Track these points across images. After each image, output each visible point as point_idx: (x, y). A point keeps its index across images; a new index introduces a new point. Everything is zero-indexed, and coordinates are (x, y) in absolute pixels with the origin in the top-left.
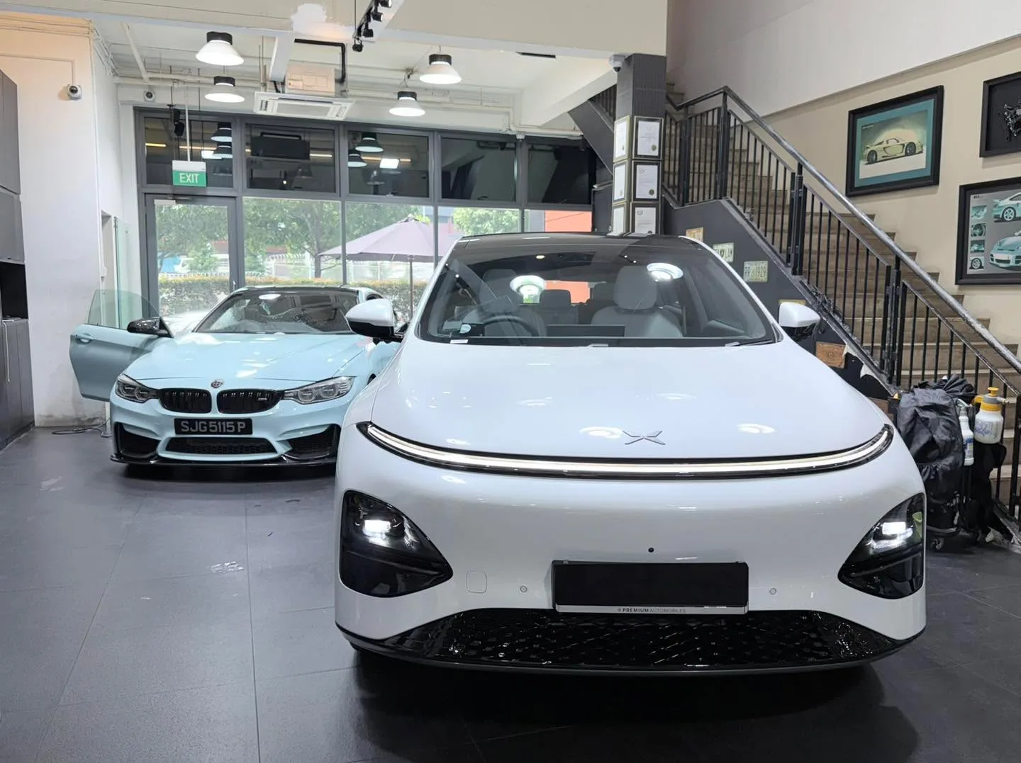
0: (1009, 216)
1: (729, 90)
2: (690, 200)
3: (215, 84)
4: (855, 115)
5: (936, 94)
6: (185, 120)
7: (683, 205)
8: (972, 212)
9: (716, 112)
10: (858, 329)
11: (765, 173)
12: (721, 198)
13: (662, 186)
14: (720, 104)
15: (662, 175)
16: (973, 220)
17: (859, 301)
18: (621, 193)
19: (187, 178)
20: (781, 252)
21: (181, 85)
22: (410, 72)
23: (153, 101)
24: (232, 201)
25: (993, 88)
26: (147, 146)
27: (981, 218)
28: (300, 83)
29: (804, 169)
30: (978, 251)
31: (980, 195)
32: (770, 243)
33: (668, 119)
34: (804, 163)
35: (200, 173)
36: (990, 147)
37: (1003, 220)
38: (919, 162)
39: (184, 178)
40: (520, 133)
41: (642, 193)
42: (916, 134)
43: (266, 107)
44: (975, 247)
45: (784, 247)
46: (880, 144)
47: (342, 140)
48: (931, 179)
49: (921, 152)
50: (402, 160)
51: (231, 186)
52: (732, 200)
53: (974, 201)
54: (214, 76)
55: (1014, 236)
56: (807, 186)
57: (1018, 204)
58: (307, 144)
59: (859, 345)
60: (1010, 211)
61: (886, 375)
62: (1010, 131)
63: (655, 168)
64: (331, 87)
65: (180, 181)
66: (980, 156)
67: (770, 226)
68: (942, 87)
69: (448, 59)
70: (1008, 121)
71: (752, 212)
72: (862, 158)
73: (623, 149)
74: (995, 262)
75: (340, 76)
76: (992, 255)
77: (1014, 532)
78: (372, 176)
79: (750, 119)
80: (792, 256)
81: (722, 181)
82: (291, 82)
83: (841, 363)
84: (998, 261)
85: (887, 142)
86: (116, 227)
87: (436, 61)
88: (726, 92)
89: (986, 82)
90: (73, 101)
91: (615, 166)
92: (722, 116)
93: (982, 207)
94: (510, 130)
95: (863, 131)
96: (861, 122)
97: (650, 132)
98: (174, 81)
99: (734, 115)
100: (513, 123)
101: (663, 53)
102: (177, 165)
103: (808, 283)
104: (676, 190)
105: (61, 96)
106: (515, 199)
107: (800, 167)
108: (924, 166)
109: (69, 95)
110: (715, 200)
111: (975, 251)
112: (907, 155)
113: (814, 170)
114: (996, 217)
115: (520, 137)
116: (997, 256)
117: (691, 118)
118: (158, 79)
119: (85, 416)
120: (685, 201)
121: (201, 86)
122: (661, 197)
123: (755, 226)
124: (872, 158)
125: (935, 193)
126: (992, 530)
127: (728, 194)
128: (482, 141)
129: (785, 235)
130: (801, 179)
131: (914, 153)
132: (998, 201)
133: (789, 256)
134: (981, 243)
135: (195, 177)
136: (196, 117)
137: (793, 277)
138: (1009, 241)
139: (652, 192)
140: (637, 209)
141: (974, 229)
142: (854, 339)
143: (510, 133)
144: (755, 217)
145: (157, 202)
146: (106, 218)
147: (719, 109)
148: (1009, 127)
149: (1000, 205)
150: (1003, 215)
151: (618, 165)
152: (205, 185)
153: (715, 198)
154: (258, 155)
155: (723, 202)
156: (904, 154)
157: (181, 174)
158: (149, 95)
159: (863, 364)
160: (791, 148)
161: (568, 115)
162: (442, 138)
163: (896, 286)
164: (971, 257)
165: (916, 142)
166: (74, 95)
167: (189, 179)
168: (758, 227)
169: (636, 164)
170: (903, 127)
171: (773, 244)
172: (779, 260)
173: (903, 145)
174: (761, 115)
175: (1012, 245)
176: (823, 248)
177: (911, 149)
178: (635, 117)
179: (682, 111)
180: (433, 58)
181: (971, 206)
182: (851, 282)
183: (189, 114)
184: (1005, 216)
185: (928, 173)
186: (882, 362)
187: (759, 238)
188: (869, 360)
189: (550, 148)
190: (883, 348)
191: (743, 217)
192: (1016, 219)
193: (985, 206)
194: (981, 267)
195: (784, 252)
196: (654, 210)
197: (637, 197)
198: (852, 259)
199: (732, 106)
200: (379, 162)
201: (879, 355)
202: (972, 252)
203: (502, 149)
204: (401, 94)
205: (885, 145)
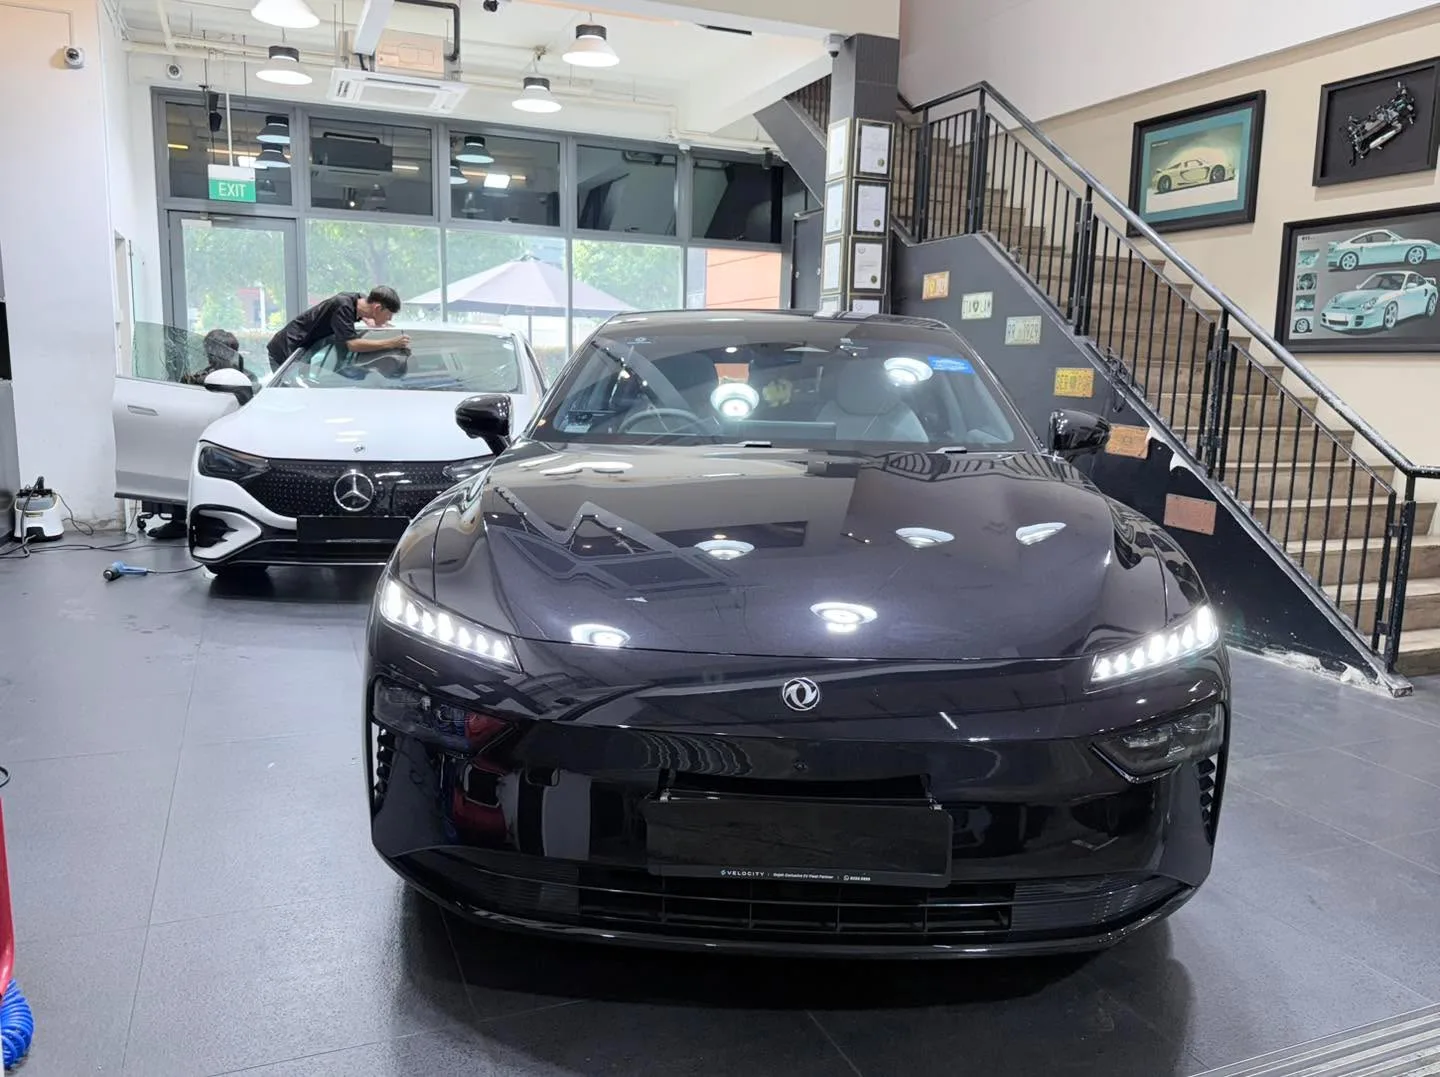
0: (1349, 263)
1: (988, 86)
2: (929, 235)
3: (270, 57)
4: (1142, 127)
5: (1256, 101)
6: (225, 109)
7: (920, 241)
8: (1299, 258)
9: (969, 116)
10: (1166, 407)
11: (1017, 204)
12: (974, 232)
13: (891, 216)
14: (976, 105)
15: (890, 200)
16: (1300, 268)
17: (1155, 372)
18: (837, 223)
19: (228, 189)
20: (1059, 305)
21: (220, 57)
22: (541, 51)
23: (180, 79)
24: (290, 224)
25: (1333, 94)
26: (170, 149)
27: (1311, 266)
28: (396, 58)
29: (1094, 193)
30: (1305, 309)
31: (1311, 236)
32: (1045, 293)
33: (900, 125)
34: (1095, 185)
35: (248, 183)
36: (1326, 173)
37: (1340, 269)
38: (1229, 192)
39: (224, 189)
40: (687, 141)
41: (866, 224)
42: (1227, 154)
43: (345, 91)
44: (1302, 304)
45: (1065, 298)
46: (1177, 166)
47: (441, 143)
48: (1245, 214)
49: (1231, 179)
50: (514, 177)
51: (290, 203)
52: (991, 234)
53: (1302, 243)
54: (269, 46)
55: (1356, 289)
56: (1098, 216)
57: (1362, 248)
58: (391, 149)
59: (1168, 428)
60: (1351, 257)
61: (1205, 468)
62: (1355, 152)
63: (883, 189)
64: (440, 65)
65: (218, 192)
66: (1314, 184)
67: (1044, 271)
68: (1263, 93)
69: (601, 31)
70: (1353, 138)
71: (1019, 251)
72: (1150, 185)
73: (841, 163)
74: (1328, 324)
75: (451, 51)
76: (1324, 315)
77: (1379, 670)
78: (467, 201)
79: (1017, 124)
80: (1076, 310)
81: (976, 208)
82: (383, 56)
83: (1142, 452)
84: (1331, 322)
85: (1186, 164)
86: (131, 255)
87: (585, 34)
88: (984, 89)
89: (1325, 86)
90: (71, 70)
91: (829, 186)
92: (978, 120)
93: (1313, 252)
94: (670, 136)
95: (1152, 148)
96: (1150, 137)
97: (877, 141)
98: (211, 51)
99: (995, 120)
100: (676, 128)
101: (895, 35)
102: (214, 171)
103: (1097, 346)
104: (910, 222)
105: (54, 63)
106: (674, 232)
107: (1089, 189)
108: (1235, 198)
109: (66, 62)
110: (966, 235)
111: (1301, 309)
112: (1212, 181)
113: (1110, 196)
114: (1331, 264)
115: (683, 147)
116: (1332, 316)
117: (932, 124)
118: (187, 47)
119: (96, 518)
120: (922, 235)
121: (247, 60)
122: (890, 230)
123: (1024, 270)
124: (1164, 186)
125: (1250, 232)
126: (1349, 667)
127: (985, 225)
128: (629, 152)
129: (1066, 285)
130: (1090, 207)
131: (1223, 181)
132: (1335, 243)
133: (1070, 311)
134: (1310, 299)
135: (239, 188)
136: (241, 106)
137: (1077, 338)
138: (1347, 296)
139: (877, 223)
140: (858, 246)
141: (1302, 280)
142: (1161, 419)
143: (671, 142)
144: (1024, 258)
145: (185, 222)
146: (119, 241)
147: (974, 112)
148: (1354, 146)
149: (1338, 249)
150: (1341, 262)
151: (833, 185)
152: (254, 200)
153: (966, 232)
154: (321, 163)
155: (978, 236)
156: (1208, 180)
157: (221, 184)
158: (174, 70)
159: (1173, 453)
160: (1077, 166)
161: (754, 118)
162: (579, 145)
163: (1223, 349)
164: (1295, 317)
165: (1225, 164)
166: (74, 62)
167: (231, 190)
168: (1028, 271)
169: (857, 184)
170: (1207, 145)
171: (1048, 293)
172: (1058, 318)
173: (1208, 169)
174: (1033, 121)
175: (1349, 302)
176: (1107, 302)
177: (1218, 175)
178: (858, 120)
179: (921, 113)
180: (581, 30)
181: (1298, 250)
182: (1143, 346)
183: (231, 100)
184: (1344, 263)
185: (1241, 207)
186: (1199, 449)
187: (1029, 286)
188: (1181, 447)
189: (719, 165)
190: (1201, 431)
191: (1007, 258)
192: (1358, 267)
193: (1317, 251)
194: (1309, 330)
195: (1063, 306)
196: (879, 247)
197: (858, 229)
198: (1146, 317)
199: (992, 107)
200: (482, 179)
201: (1195, 441)
202: (1297, 310)
203: (657, 164)
204: (529, 81)
205: (1182, 168)
